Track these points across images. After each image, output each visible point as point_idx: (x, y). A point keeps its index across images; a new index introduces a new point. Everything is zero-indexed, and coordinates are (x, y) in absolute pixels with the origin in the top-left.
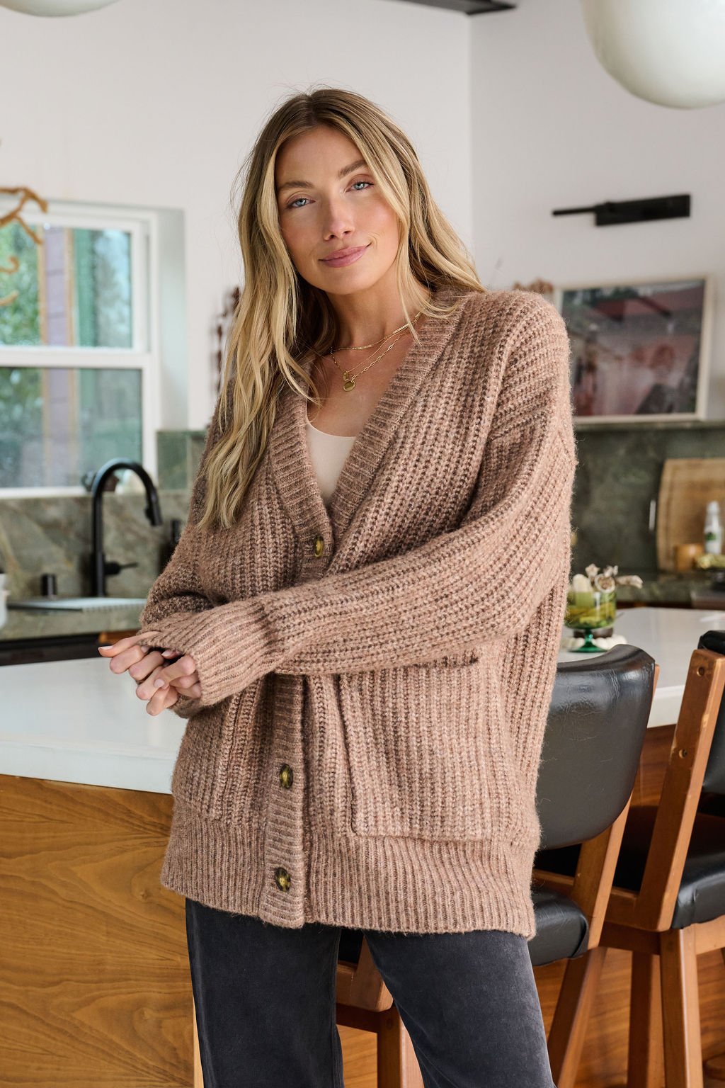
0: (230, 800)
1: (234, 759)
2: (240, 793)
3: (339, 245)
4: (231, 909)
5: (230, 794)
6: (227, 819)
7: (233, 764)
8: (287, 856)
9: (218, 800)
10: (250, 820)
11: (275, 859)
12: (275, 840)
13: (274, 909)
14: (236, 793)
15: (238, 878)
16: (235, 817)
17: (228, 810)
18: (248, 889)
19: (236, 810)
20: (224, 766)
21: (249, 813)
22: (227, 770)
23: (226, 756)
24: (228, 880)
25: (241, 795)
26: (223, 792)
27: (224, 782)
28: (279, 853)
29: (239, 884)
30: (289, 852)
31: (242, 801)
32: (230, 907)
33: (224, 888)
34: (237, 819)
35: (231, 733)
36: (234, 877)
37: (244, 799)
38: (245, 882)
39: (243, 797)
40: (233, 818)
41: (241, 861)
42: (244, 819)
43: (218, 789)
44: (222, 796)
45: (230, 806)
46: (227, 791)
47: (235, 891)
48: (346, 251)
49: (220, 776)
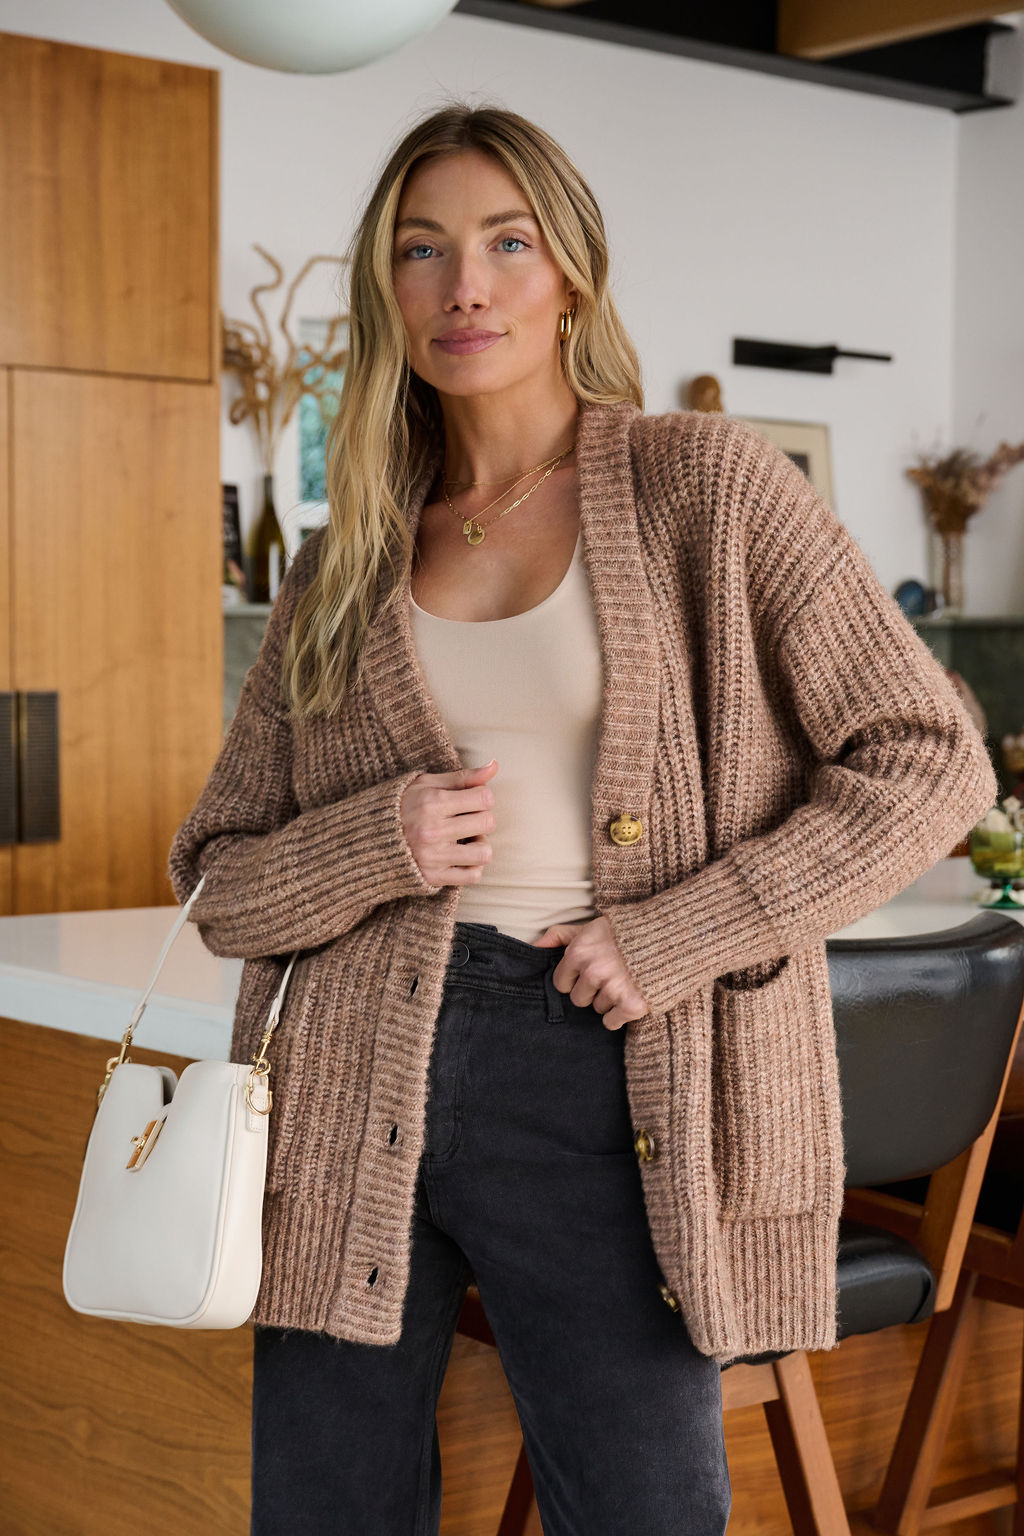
0: (297, 1163)
1: (305, 1102)
2: (310, 1154)
3: (462, 323)
4: (284, 1323)
5: (297, 1155)
6: (293, 1191)
7: (303, 1109)
8: (386, 1246)
9: (280, 1164)
10: (325, 1194)
11: (363, 1249)
12: (367, 1223)
13: (357, 1320)
14: (305, 1154)
15: (298, 1278)
16: (304, 1189)
17: (294, 1178)
18: (312, 1293)
19: (305, 1179)
20: (292, 1112)
21: (324, 1184)
22: (295, 1117)
23: (296, 1097)
24: (283, 1281)
25: (312, 1157)
26: (289, 1152)
27: (290, 1136)
28: (372, 1242)
29: (299, 1286)
30: (389, 1240)
31: (314, 1165)
32: (282, 1320)
33: (277, 1293)
34: (307, 1192)
35: (302, 1064)
36: (292, 1277)
37: (316, 1164)
38: (308, 1284)
39: (315, 1160)
40: (301, 1191)
41: (303, 1254)
42: (316, 1193)
43: (281, 1146)
44: (287, 1158)
45: (298, 1172)
46: (294, 1150)
47: (292, 1296)
48: (470, 333)
49: (284, 1127)
